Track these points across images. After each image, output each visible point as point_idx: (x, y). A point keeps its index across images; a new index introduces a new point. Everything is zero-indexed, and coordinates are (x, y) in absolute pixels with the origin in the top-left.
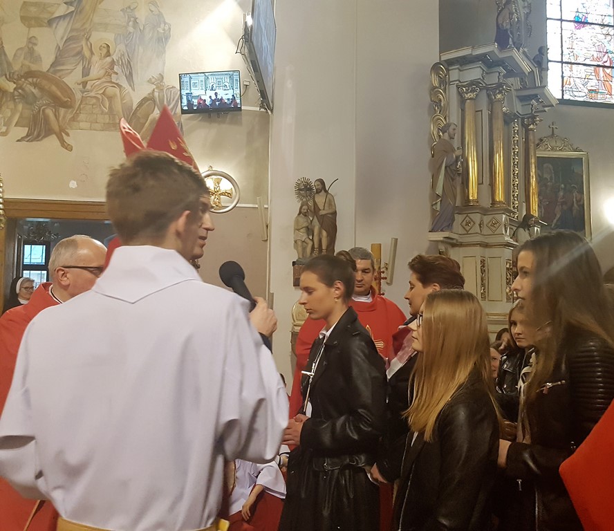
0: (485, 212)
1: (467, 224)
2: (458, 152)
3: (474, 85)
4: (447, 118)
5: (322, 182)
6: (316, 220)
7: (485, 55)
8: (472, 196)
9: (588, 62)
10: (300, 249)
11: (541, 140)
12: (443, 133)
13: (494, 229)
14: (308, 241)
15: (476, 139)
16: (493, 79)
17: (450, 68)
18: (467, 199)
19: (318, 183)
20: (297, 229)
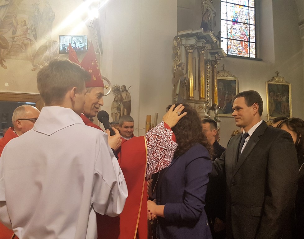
0: (196, 102)
2: (185, 76)
3: (192, 46)
6: (121, 104)
7: (197, 33)
8: (191, 95)
9: (238, 39)
10: (114, 117)
11: (218, 72)
12: (179, 67)
13: (200, 110)
14: (118, 113)
15: (193, 70)
16: (200, 44)
17: (182, 39)
18: (188, 96)
19: (123, 87)
20: (113, 108)
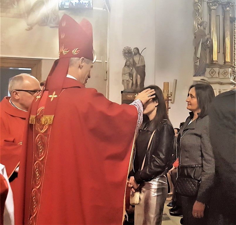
0: (221, 67)
1: (212, 73)
2: (208, 36)
3: (216, 2)
4: (202, 19)
5: (137, 49)
6: (134, 69)
8: (215, 59)
10: (126, 84)
12: (200, 26)
13: (225, 75)
14: (130, 80)
18: (212, 60)
19: (136, 50)
20: (124, 74)
